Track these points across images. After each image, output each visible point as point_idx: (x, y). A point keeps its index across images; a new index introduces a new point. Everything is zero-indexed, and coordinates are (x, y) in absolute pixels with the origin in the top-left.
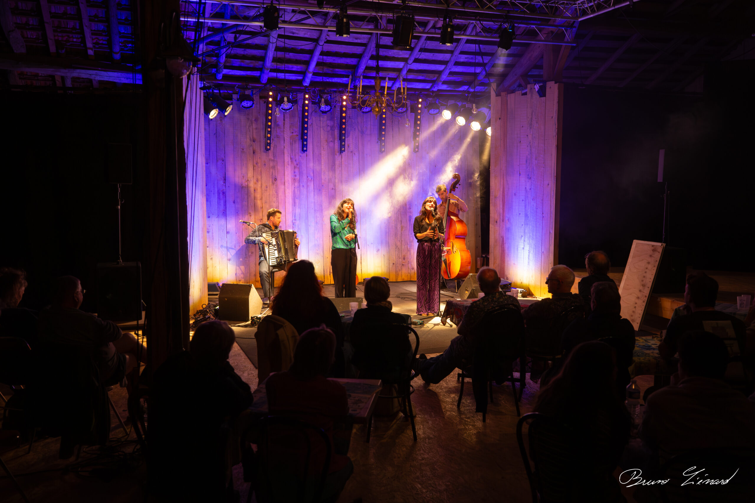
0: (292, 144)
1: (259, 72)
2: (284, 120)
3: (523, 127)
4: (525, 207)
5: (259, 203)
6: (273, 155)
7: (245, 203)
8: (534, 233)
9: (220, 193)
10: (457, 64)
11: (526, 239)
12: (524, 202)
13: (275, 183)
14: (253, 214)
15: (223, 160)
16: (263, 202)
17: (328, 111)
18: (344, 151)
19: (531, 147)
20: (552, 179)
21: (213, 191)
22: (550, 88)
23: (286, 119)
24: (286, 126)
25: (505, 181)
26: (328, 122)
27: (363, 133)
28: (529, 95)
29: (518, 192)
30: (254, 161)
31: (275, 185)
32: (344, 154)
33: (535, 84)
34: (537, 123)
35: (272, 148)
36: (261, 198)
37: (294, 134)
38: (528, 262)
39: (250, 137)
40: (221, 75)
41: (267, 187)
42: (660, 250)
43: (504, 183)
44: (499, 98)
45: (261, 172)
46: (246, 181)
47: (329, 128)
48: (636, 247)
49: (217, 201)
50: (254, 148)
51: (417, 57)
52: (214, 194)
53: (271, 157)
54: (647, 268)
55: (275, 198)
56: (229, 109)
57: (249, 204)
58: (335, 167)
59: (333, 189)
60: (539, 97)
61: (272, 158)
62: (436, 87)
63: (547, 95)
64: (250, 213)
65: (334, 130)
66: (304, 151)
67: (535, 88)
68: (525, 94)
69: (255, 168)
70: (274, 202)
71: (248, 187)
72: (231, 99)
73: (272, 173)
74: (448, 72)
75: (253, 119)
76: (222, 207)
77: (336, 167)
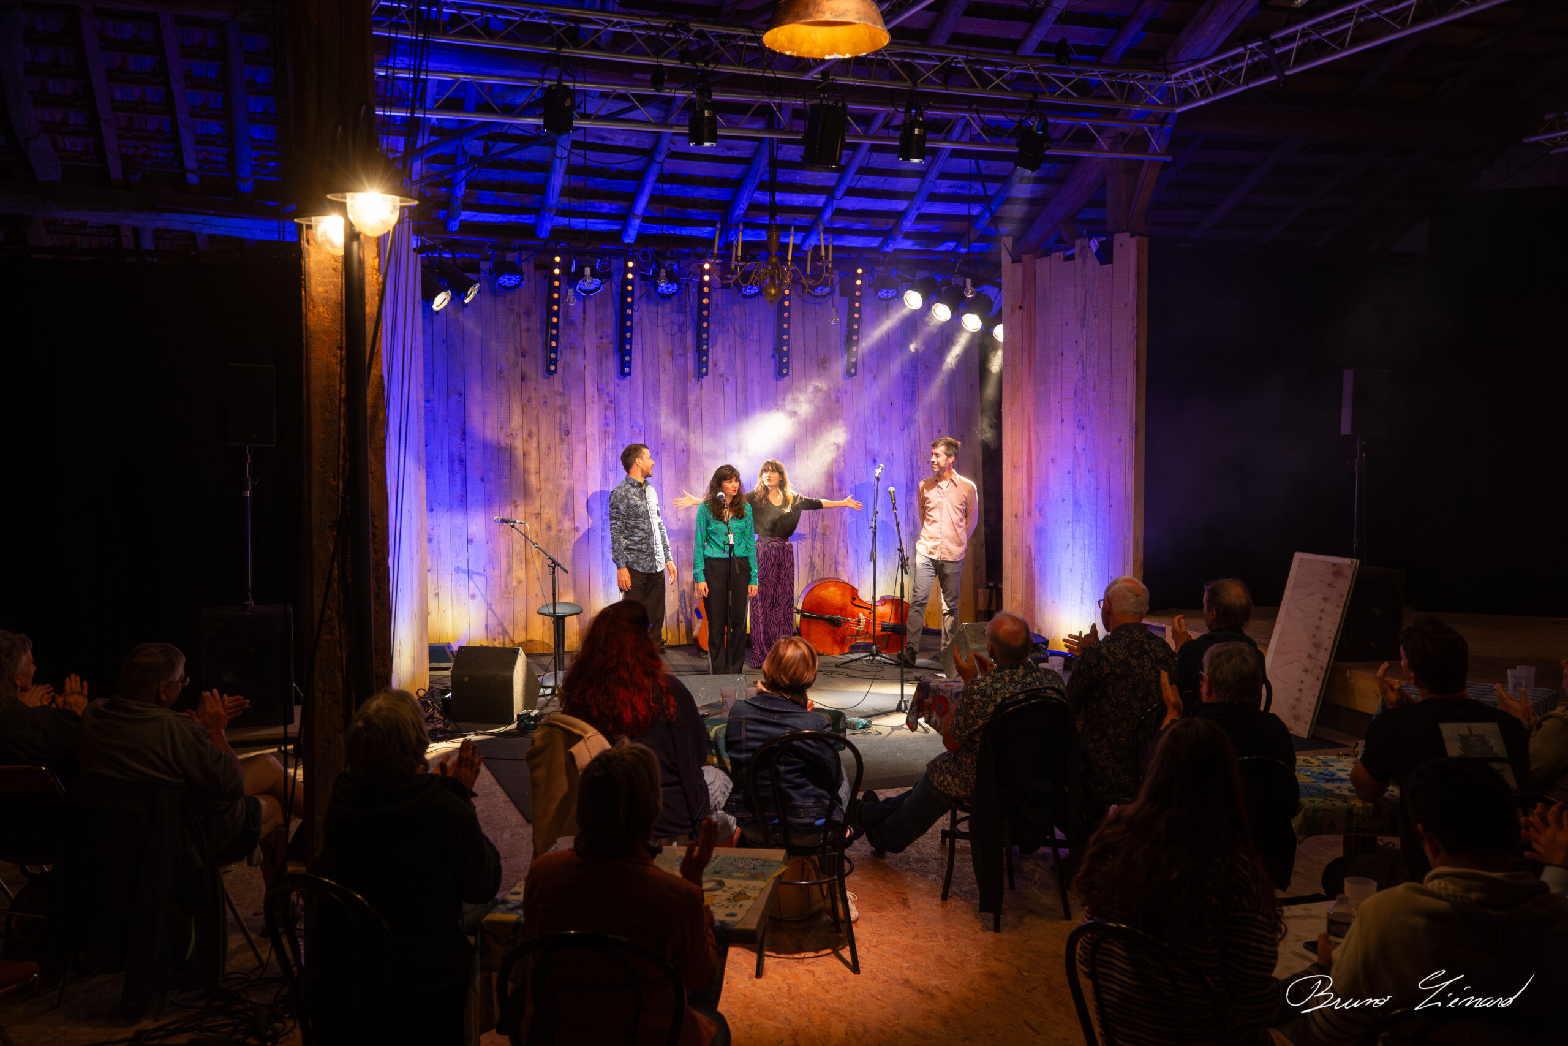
0: (601, 360)
1: (533, 216)
2: (584, 312)
3: (1067, 324)
4: (1074, 486)
5: (533, 480)
6: (563, 382)
7: (506, 481)
8: (1094, 539)
9: (454, 462)
10: (933, 198)
11: (1077, 551)
12: (1071, 475)
13: (567, 439)
14: (520, 502)
15: (460, 395)
16: (542, 479)
17: (673, 294)
18: (706, 374)
19: (1083, 366)
20: (1128, 430)
21: (439, 456)
22: (1121, 245)
23: (587, 310)
24: (588, 324)
25: (1032, 433)
26: (674, 315)
27: (743, 337)
28: (1078, 261)
29: (1059, 455)
30: (524, 396)
31: (566, 443)
32: (705, 380)
33: (1090, 239)
34: (1095, 316)
35: (560, 370)
36: (538, 471)
37: (605, 341)
38: (1082, 598)
39: (515, 347)
40: (457, 223)
41: (549, 448)
42: (1349, 573)
43: (1030, 437)
44: (1019, 268)
45: (538, 418)
46: (507, 437)
47: (676, 328)
48: (1299, 566)
49: (448, 478)
50: (524, 368)
51: (853, 185)
52: (441, 462)
53: (558, 387)
54: (1322, 611)
55: (567, 470)
56: (472, 293)
57: (514, 482)
58: (688, 408)
59: (684, 451)
60: (1098, 263)
61: (562, 391)
62: (891, 245)
63: (1114, 261)
64: (515, 502)
65: (686, 332)
66: (624, 375)
67: (1090, 247)
68: (1071, 258)
69: (525, 409)
70: (565, 478)
71: (510, 449)
72: (477, 270)
73: (560, 419)
74: (913, 214)
75: (522, 312)
76: (458, 490)
77: (690, 406)
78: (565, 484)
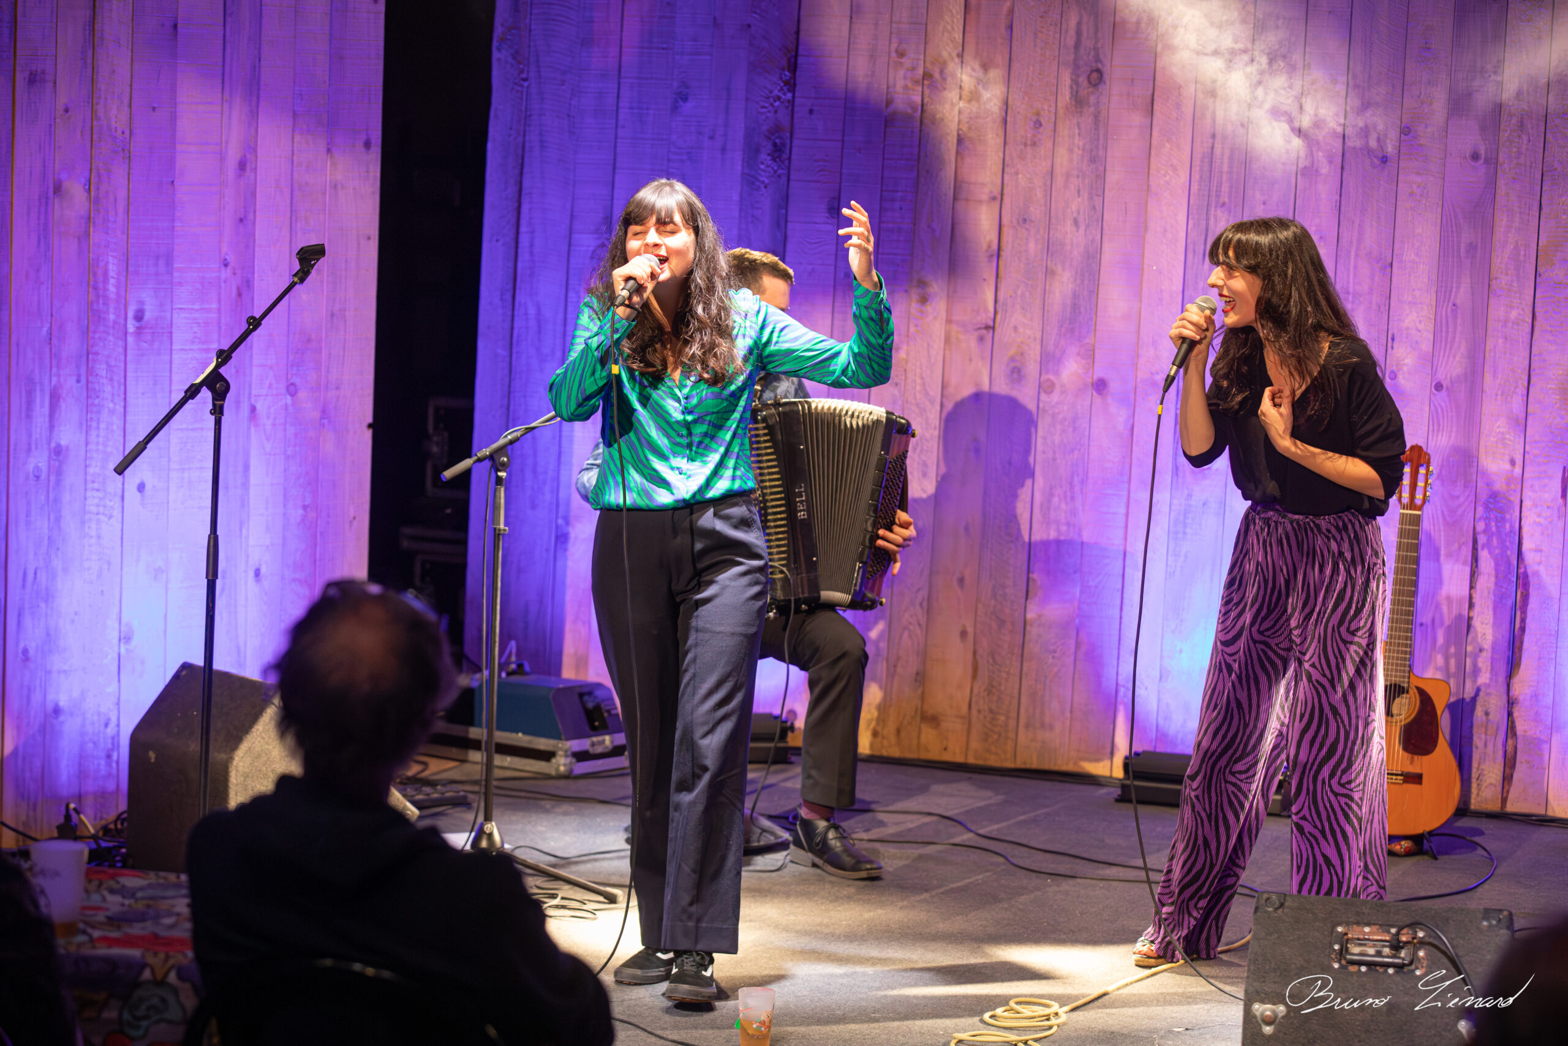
5: (981, 220)
9: (757, 151)
13: (1092, 99)
14: (937, 287)
16: (1005, 221)
21: (719, 131)
31: (1092, 109)
36: (996, 192)
41: (1038, 124)
46: (916, 82)
49: (736, 197)
52: (722, 150)
55: (1086, 195)
70: (1076, 222)
71: (923, 119)
73: (1079, 34)
78: (1074, 238)
